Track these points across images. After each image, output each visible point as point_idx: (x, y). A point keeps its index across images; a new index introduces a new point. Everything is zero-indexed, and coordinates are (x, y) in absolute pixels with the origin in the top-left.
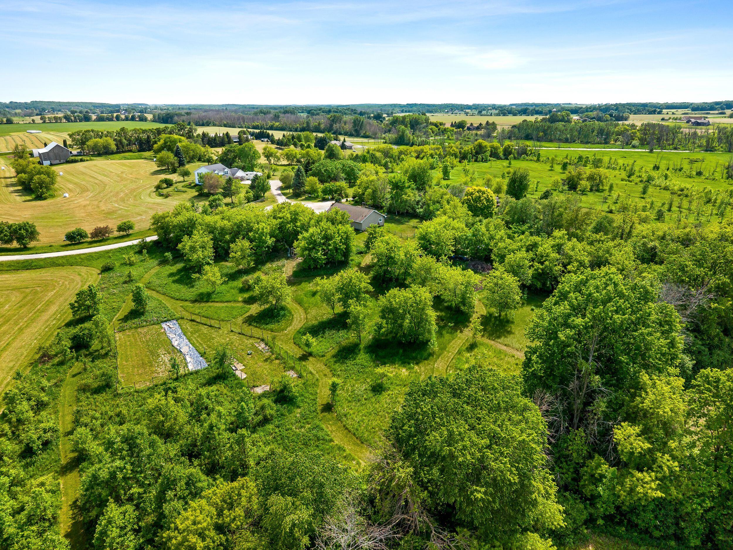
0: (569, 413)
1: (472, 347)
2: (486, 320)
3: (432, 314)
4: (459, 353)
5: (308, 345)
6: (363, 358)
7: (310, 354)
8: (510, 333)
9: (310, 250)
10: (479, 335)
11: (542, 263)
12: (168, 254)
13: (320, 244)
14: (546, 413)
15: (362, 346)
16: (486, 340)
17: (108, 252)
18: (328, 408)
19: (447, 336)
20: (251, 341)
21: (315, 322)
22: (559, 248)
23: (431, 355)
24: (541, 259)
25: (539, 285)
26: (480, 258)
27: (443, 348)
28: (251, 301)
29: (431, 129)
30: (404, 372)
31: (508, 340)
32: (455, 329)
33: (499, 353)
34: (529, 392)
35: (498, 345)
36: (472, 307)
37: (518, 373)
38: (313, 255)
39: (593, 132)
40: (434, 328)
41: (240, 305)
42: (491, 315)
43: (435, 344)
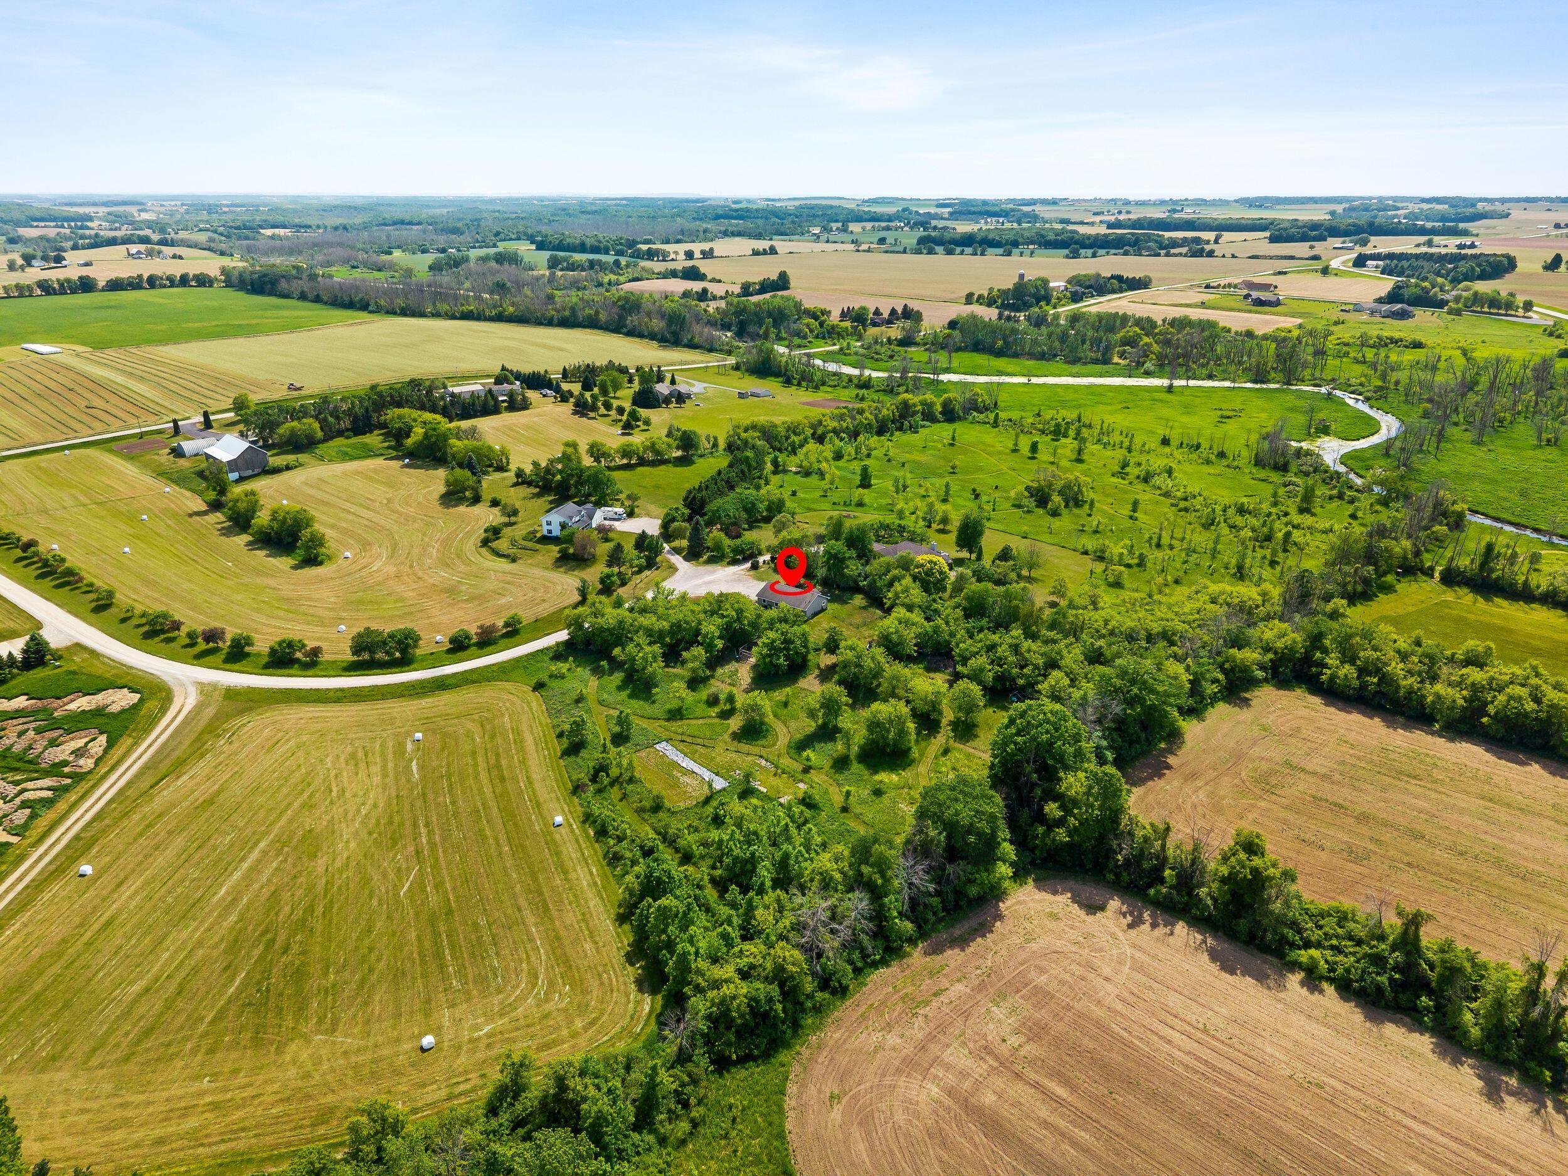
0: (1020, 798)
1: (946, 752)
2: (955, 725)
3: (911, 726)
4: (936, 758)
5: (808, 759)
6: (856, 767)
7: (810, 767)
8: (976, 736)
9: (770, 656)
10: (951, 741)
11: (1001, 666)
12: (604, 663)
13: (781, 650)
14: (1004, 799)
15: (852, 757)
16: (957, 745)
17: (518, 660)
18: (845, 809)
19: (923, 744)
20: (750, 758)
21: (798, 736)
22: (1016, 649)
23: (913, 761)
24: (999, 661)
25: (999, 687)
26: (941, 655)
27: (922, 755)
28: (726, 715)
29: (808, 325)
30: (894, 778)
31: (976, 743)
32: (929, 736)
33: (969, 756)
34: (993, 786)
35: (967, 748)
36: (940, 713)
37: (986, 772)
38: (775, 661)
39: (1083, 342)
40: (913, 737)
41: (717, 720)
42: (958, 719)
43: (915, 753)
